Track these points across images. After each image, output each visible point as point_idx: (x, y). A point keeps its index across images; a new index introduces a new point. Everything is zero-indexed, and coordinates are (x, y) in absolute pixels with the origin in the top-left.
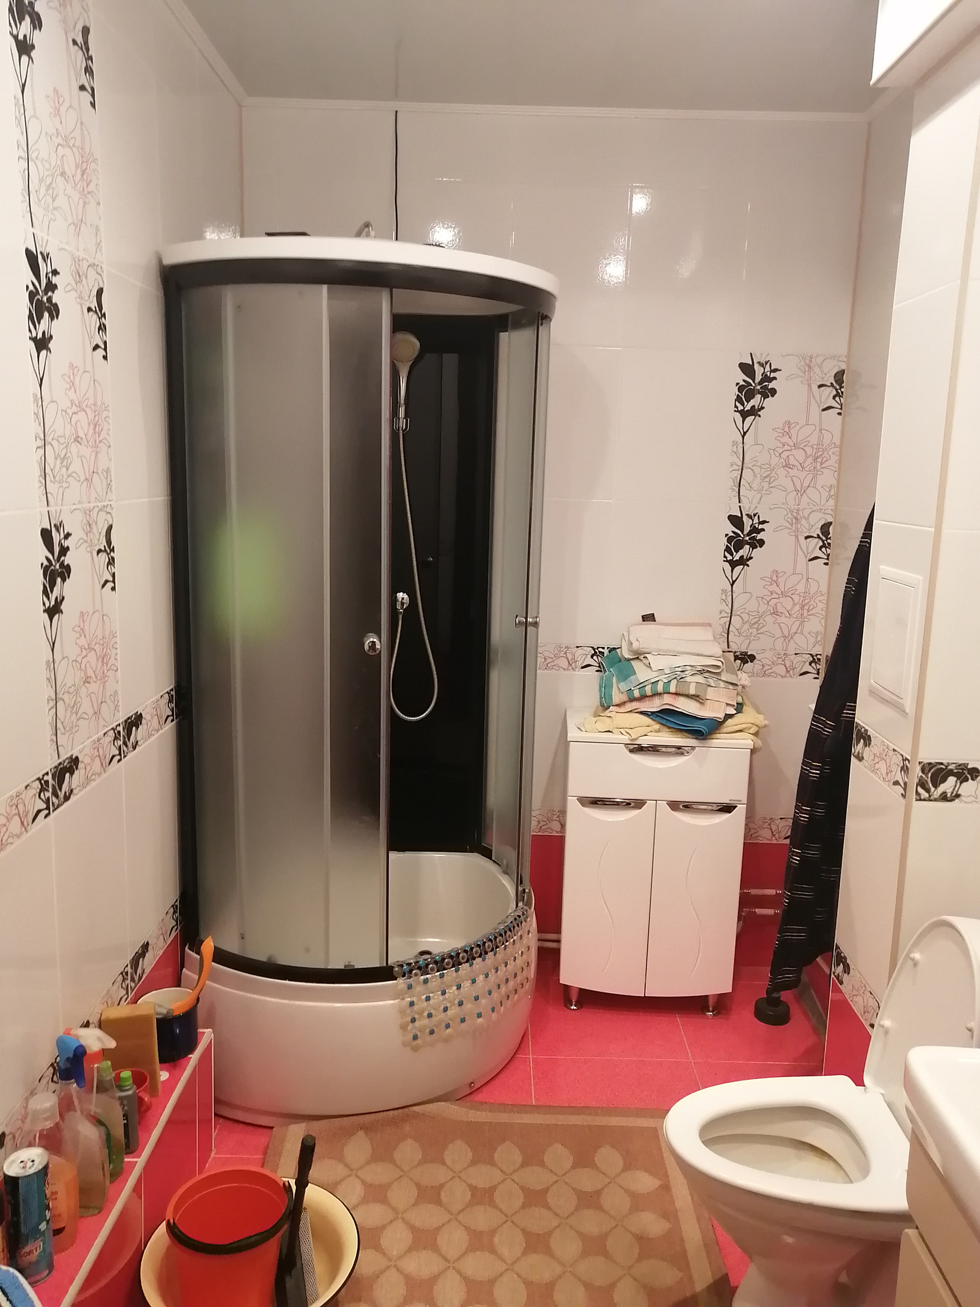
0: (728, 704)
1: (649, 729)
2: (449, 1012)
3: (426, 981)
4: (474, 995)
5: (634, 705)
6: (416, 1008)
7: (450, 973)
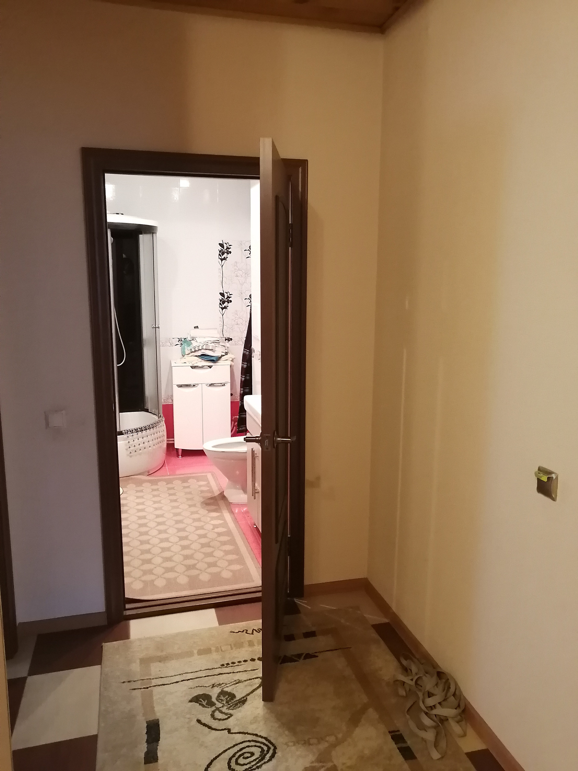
0: (222, 352)
1: (198, 361)
2: (140, 445)
3: (133, 435)
4: (148, 440)
5: (193, 354)
6: (130, 443)
7: (140, 433)
